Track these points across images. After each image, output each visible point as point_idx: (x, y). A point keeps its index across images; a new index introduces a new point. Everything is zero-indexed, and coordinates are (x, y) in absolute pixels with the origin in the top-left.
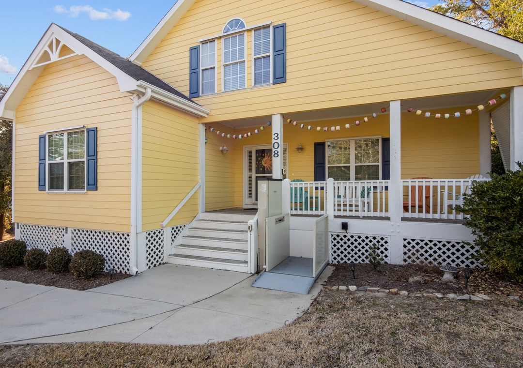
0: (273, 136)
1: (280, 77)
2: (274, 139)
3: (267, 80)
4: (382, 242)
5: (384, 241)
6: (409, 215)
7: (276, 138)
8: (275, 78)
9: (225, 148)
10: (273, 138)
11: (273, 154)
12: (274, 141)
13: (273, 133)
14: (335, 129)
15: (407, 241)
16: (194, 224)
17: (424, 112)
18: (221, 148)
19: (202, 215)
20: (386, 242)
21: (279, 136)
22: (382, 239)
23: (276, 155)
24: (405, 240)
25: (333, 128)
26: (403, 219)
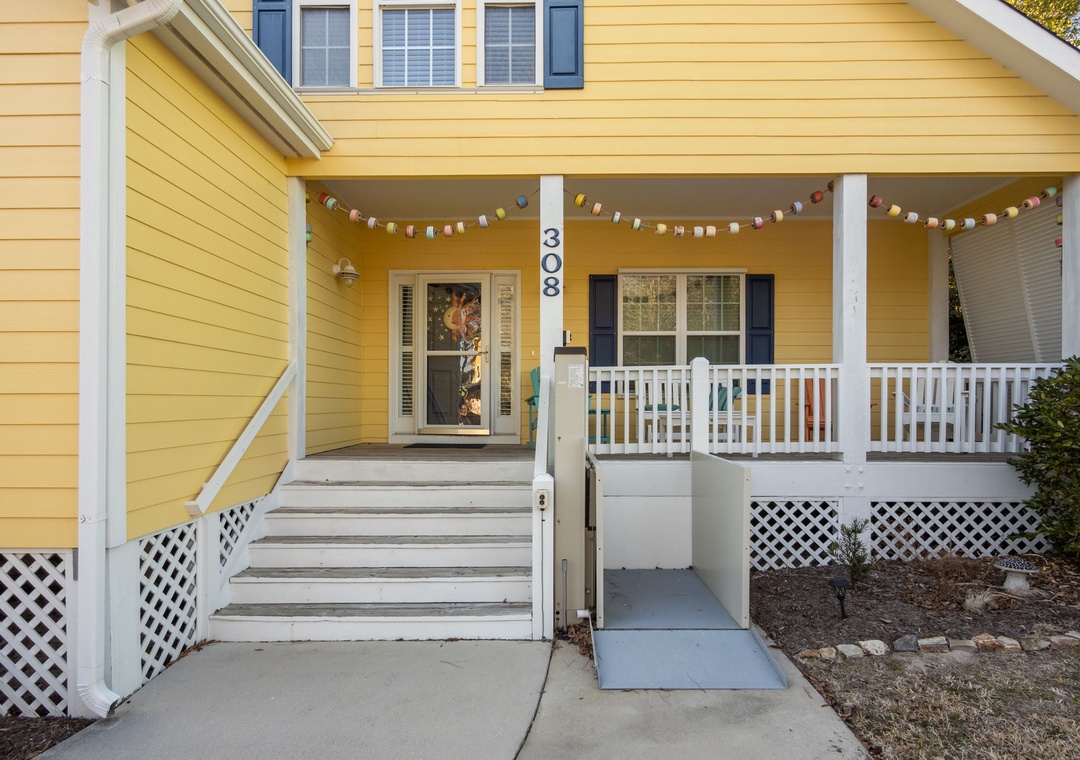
0: (543, 237)
1: (567, 73)
2: (546, 244)
3: (525, 74)
4: (824, 513)
5: (828, 510)
6: (884, 446)
7: (552, 242)
8: (551, 71)
9: (350, 268)
10: (542, 241)
11: (543, 286)
12: (544, 251)
13: (543, 228)
14: (705, 232)
15: (878, 507)
16: (282, 497)
17: (905, 212)
18: (337, 269)
19: (299, 469)
20: (832, 514)
21: (561, 237)
22: (824, 506)
23: (551, 291)
24: (874, 504)
25: (699, 231)
26: (873, 456)
